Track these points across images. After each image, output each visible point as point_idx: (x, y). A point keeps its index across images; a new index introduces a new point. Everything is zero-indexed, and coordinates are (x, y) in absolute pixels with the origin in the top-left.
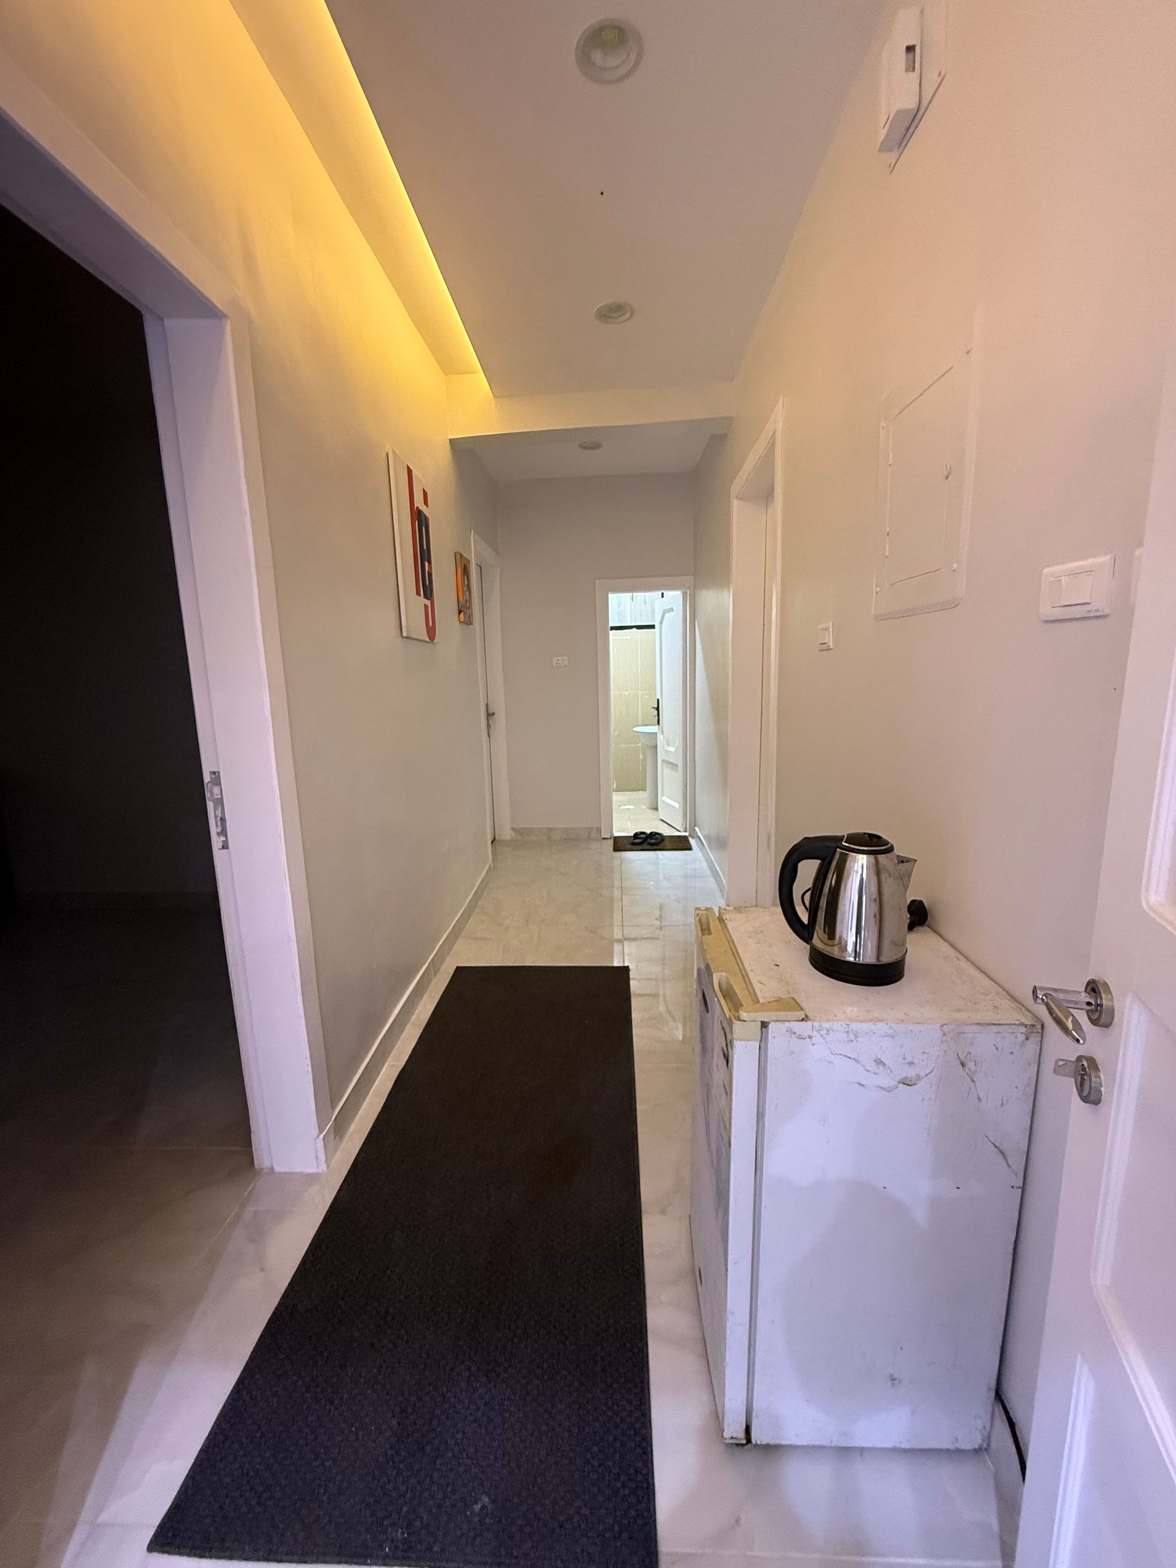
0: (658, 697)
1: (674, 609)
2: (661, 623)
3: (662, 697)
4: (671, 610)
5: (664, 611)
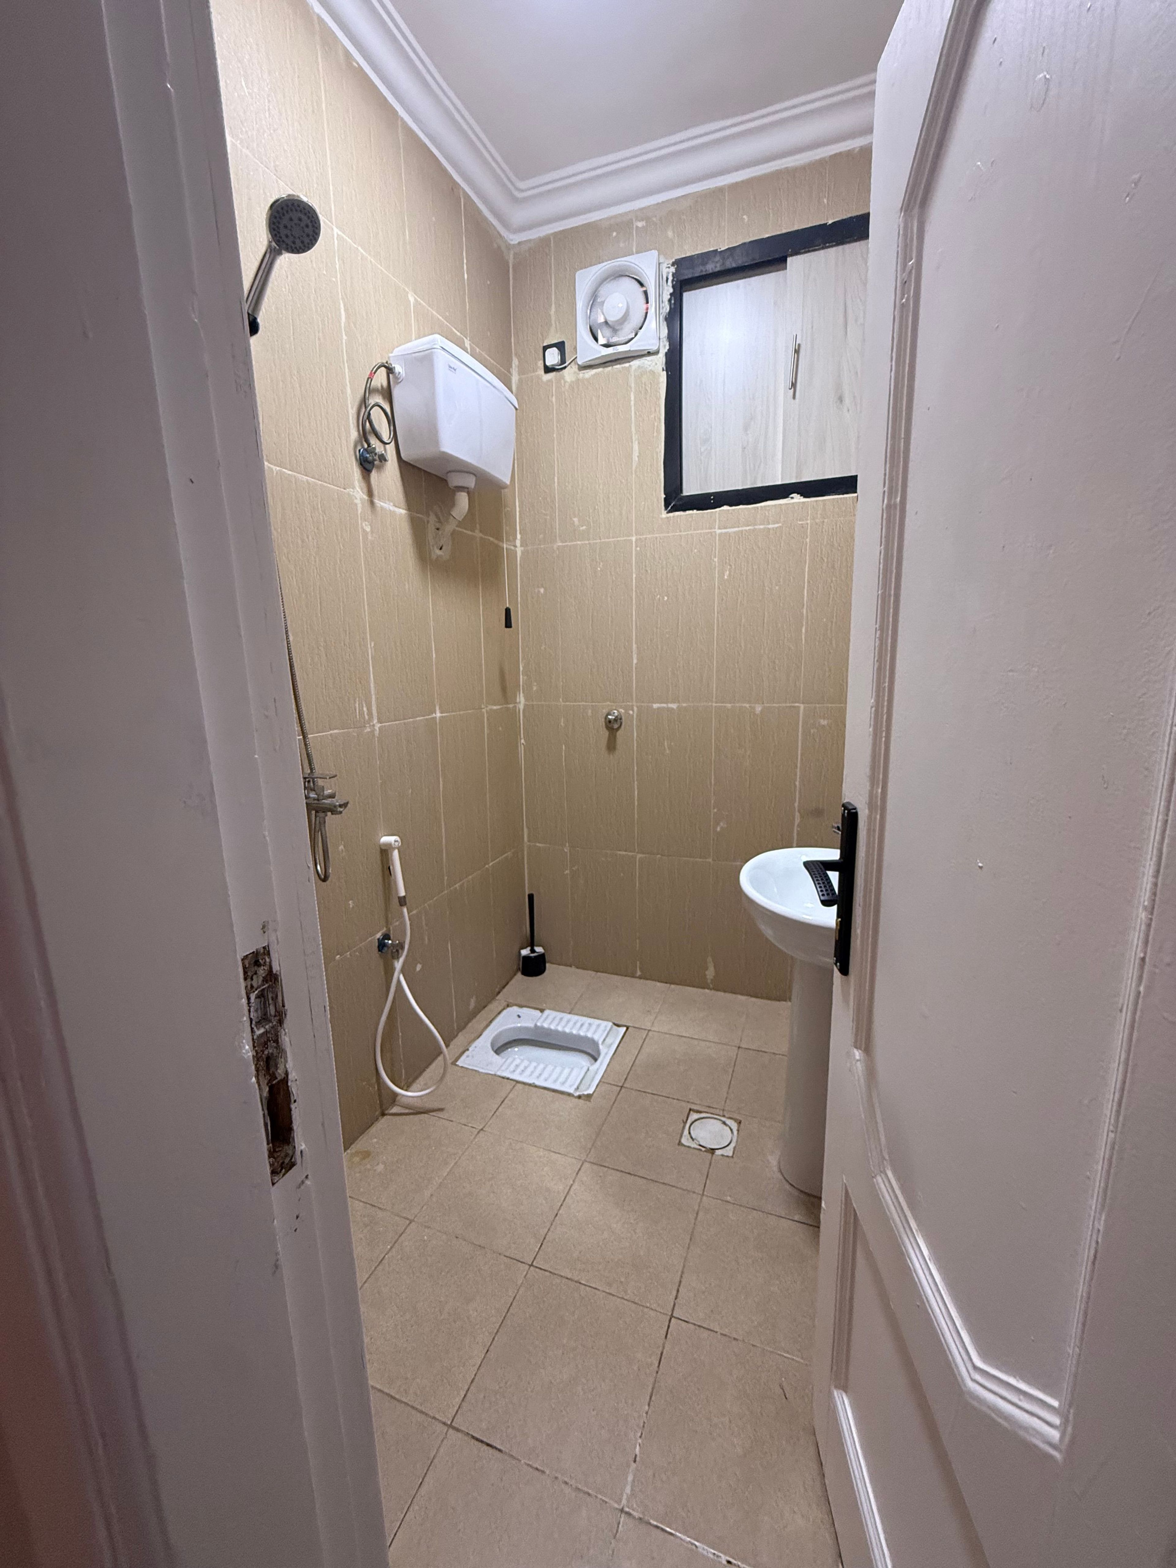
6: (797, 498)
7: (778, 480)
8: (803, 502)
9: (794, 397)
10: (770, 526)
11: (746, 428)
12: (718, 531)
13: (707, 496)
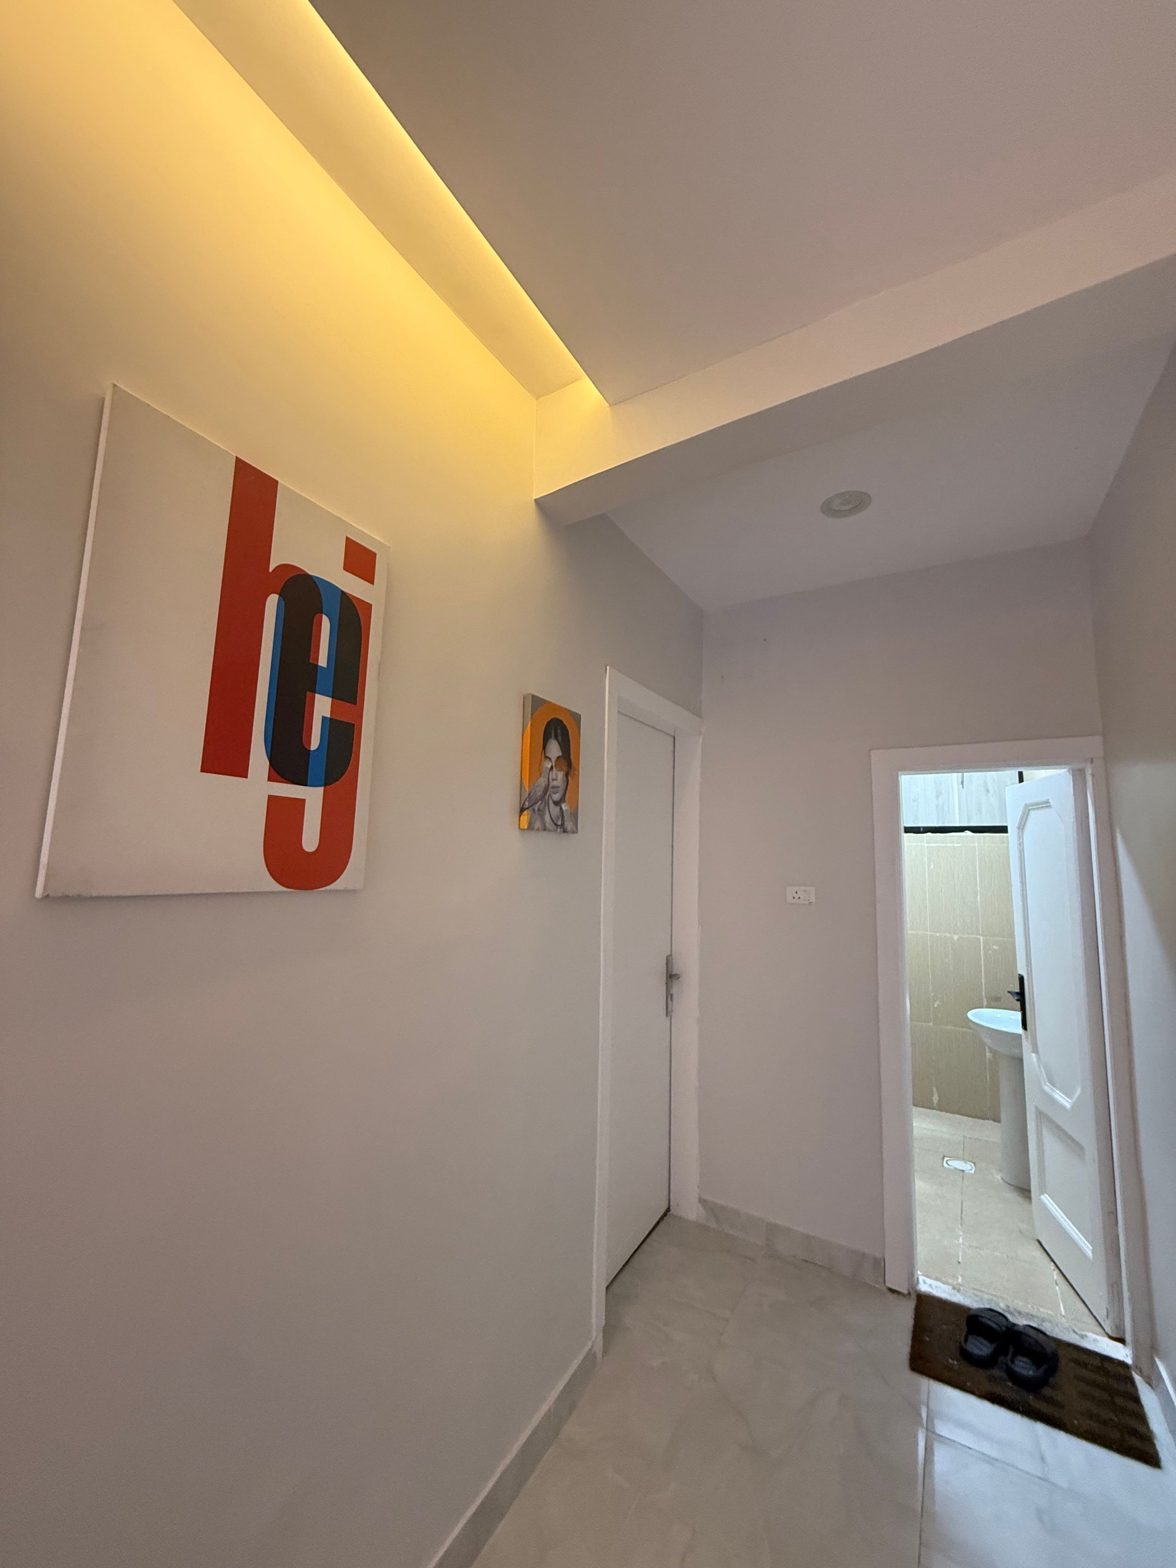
0: (1022, 970)
1: (1052, 803)
2: (1021, 827)
3: (1030, 972)
4: (1046, 805)
5: (1026, 806)
6: (968, 833)
7: (957, 824)
8: (973, 836)
9: (963, 787)
10: (955, 845)
11: (937, 797)
12: (926, 845)
13: (919, 828)
